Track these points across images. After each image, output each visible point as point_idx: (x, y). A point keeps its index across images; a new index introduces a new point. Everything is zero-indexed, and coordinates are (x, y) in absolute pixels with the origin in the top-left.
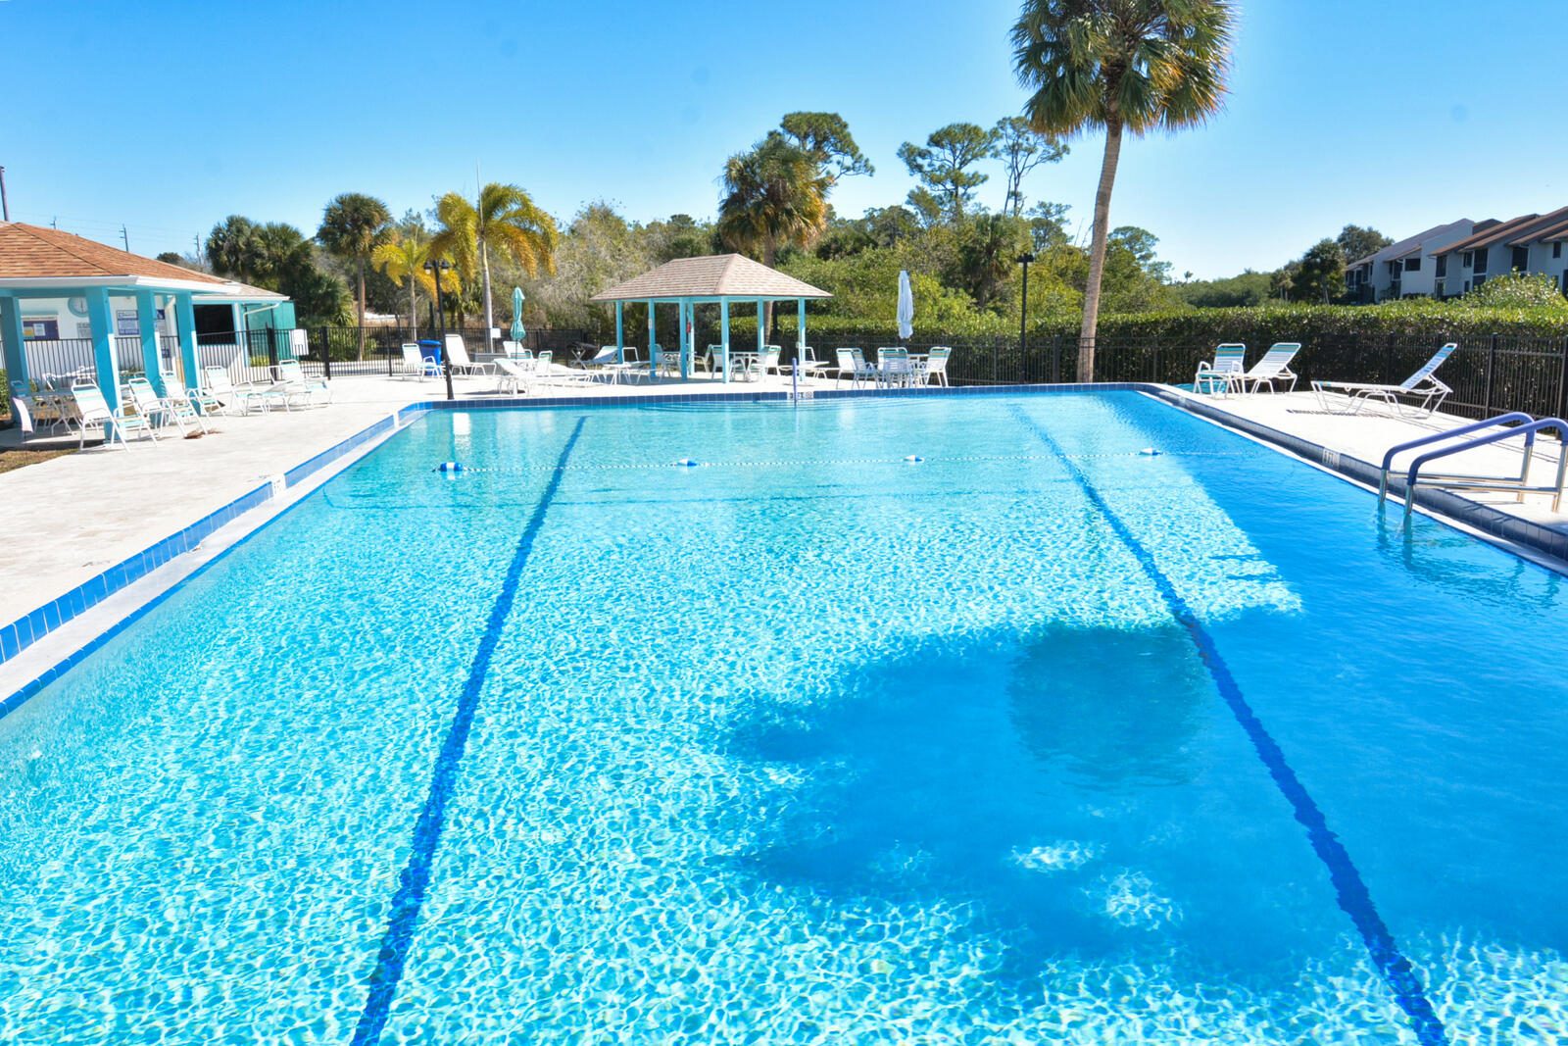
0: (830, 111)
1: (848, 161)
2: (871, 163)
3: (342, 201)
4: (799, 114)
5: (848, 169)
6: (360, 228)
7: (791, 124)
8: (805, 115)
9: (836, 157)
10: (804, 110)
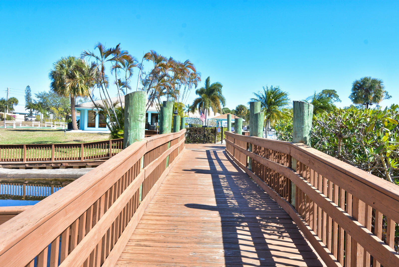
0: (333, 89)
1: (336, 99)
2: (340, 100)
3: (239, 106)
4: (326, 90)
5: (336, 101)
6: (241, 110)
7: (324, 92)
8: (327, 90)
9: (334, 98)
10: (327, 89)
